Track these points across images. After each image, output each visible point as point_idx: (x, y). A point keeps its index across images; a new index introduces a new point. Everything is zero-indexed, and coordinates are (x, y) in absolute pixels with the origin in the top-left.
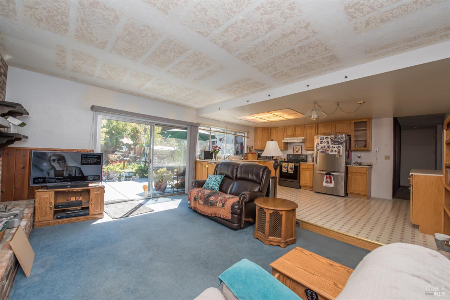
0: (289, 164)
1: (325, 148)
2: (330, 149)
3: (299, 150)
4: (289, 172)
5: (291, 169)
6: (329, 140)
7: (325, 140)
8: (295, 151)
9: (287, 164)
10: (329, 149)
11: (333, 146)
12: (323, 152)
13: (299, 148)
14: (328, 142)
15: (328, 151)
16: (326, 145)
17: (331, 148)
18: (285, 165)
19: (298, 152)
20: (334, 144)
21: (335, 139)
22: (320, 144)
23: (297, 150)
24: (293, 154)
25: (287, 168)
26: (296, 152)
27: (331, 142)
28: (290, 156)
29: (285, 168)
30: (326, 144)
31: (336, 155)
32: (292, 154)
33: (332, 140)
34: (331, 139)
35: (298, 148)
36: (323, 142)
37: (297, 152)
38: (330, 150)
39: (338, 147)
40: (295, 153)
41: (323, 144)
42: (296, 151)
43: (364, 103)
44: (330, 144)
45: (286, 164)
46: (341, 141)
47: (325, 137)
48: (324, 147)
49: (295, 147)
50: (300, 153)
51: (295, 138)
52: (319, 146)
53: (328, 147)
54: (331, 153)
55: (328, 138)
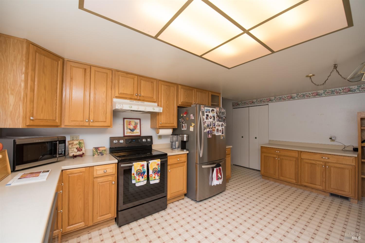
0: (151, 162)
1: (211, 127)
2: (217, 128)
3: (135, 128)
4: (152, 182)
5: (155, 172)
6: (214, 114)
7: (211, 114)
8: (127, 128)
9: (145, 163)
10: (215, 127)
11: (218, 124)
12: (210, 132)
13: (136, 124)
14: (214, 117)
15: (214, 130)
16: (212, 122)
17: (217, 125)
18: (141, 168)
19: (135, 131)
20: (220, 121)
21: (220, 113)
22: (205, 120)
23: (132, 127)
24: (124, 136)
25: (146, 174)
26: (130, 131)
27: (217, 117)
28: (119, 141)
29: (141, 174)
30: (212, 120)
31: (221, 136)
32: (122, 135)
33: (218, 116)
34: (217, 113)
35: (133, 122)
36: (209, 116)
37: (132, 130)
39: (222, 125)
40: (128, 133)
41: (210, 120)
42: (130, 129)
43: (314, 75)
44: (216, 121)
45: (143, 166)
46: (224, 117)
47: (211, 109)
48: (211, 125)
49: (125, 120)
50: (138, 133)
51: (140, 102)
52: (205, 123)
53: (214, 124)
54: (217, 133)
55: (213, 111)
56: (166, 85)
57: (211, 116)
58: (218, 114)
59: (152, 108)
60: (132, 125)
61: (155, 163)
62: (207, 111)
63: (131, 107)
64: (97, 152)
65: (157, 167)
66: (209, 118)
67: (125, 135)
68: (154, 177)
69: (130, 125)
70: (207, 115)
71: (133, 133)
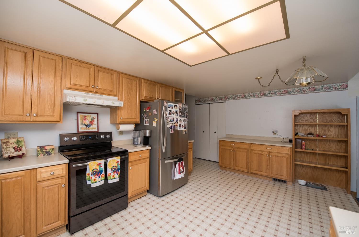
0: (109, 160)
1: (174, 122)
2: (179, 123)
3: (92, 123)
4: (110, 182)
5: (114, 170)
7: (173, 110)
8: (82, 124)
9: (102, 162)
10: (178, 123)
11: (181, 119)
12: (172, 127)
13: (93, 119)
14: (177, 112)
15: (177, 126)
16: (175, 117)
18: (98, 167)
19: (91, 127)
20: (182, 117)
21: (182, 109)
22: (168, 115)
23: (87, 122)
24: (78, 133)
25: (103, 173)
26: (85, 127)
27: (179, 113)
28: (71, 138)
29: (97, 173)
30: (174, 115)
31: (184, 131)
32: (75, 132)
33: (180, 112)
34: (179, 109)
38: (178, 125)
39: (185, 120)
40: (83, 129)
42: (85, 125)
44: (178, 116)
45: (100, 164)
46: (186, 112)
47: (174, 105)
48: (173, 121)
49: (79, 114)
50: (96, 129)
51: (97, 95)
52: (168, 119)
53: (177, 120)
54: (179, 128)
55: (176, 107)
56: (128, 79)
57: (174, 112)
58: (181, 110)
59: (111, 102)
60: (87, 120)
61: (114, 160)
62: (170, 106)
63: (86, 100)
64: (42, 151)
65: (116, 165)
66: (172, 113)
67: (80, 131)
68: (113, 176)
69: (85, 120)
70: (170, 111)
71: (89, 129)
